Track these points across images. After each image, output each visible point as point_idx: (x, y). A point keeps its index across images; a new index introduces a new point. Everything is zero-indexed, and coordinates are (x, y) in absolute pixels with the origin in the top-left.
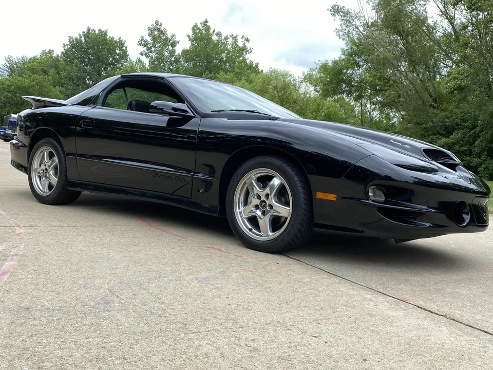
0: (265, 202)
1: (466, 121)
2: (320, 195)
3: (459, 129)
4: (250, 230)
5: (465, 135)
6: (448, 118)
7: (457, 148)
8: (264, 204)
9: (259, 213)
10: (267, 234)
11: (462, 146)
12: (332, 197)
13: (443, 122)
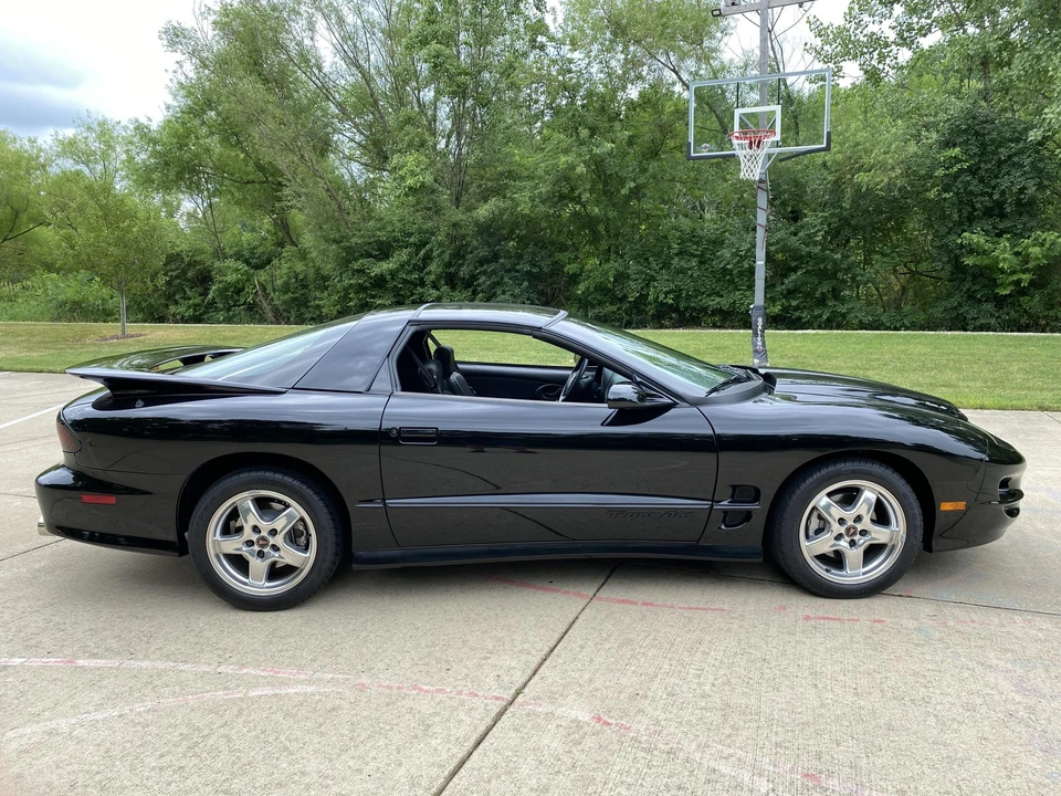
0: (855, 528)
1: (410, 235)
2: (946, 506)
3: (401, 247)
4: (827, 571)
5: (410, 255)
6: (379, 229)
7: (404, 276)
8: (852, 530)
9: (844, 544)
10: (857, 573)
11: (409, 272)
12: (961, 505)
13: (374, 236)
